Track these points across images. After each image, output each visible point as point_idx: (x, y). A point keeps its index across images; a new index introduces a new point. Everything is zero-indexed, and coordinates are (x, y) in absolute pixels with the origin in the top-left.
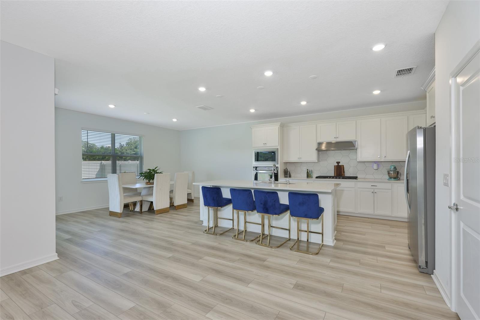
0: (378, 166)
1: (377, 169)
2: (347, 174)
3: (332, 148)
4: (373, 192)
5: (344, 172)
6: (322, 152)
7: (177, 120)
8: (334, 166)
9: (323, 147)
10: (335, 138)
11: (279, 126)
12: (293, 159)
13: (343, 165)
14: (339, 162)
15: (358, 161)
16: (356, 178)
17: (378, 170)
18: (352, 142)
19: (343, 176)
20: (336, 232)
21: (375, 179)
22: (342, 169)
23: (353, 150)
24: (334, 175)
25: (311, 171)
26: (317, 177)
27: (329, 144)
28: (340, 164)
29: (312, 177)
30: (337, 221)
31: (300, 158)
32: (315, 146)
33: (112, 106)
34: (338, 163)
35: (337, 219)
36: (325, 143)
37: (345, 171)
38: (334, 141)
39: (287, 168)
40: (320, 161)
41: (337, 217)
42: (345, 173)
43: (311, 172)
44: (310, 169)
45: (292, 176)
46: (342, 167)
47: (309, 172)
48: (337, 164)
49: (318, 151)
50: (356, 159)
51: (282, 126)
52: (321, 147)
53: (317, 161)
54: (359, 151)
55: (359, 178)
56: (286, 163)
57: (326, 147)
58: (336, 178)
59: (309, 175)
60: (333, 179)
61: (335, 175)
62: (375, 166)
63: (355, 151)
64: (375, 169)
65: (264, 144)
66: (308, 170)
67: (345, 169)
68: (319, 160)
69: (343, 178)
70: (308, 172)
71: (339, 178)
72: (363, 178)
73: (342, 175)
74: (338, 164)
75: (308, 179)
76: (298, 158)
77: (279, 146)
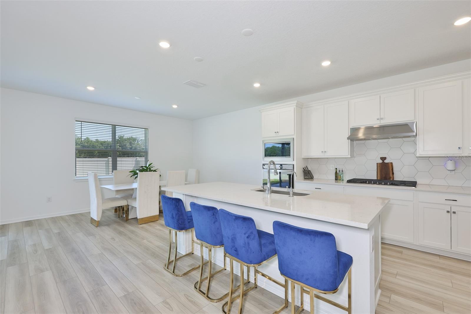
0: (456, 164)
2: (398, 177)
3: (374, 135)
4: (448, 212)
5: (393, 174)
6: (357, 142)
7: (178, 106)
8: (377, 163)
9: (361, 135)
10: (378, 119)
11: (295, 107)
12: (315, 153)
13: (392, 163)
14: (385, 158)
15: (418, 155)
16: (413, 184)
17: (456, 171)
18: (407, 124)
19: (392, 179)
20: (379, 291)
21: (449, 186)
22: (389, 169)
23: (409, 137)
24: (376, 179)
25: (341, 170)
26: (349, 181)
27: (369, 129)
28: (386, 161)
29: (343, 180)
30: (382, 259)
31: (325, 152)
32: (347, 134)
33: (91, 88)
34: (383, 159)
35: (382, 254)
36: (363, 127)
37: (394, 172)
38: (376, 124)
39: (307, 166)
40: (355, 156)
41: (382, 248)
42: (395, 175)
43: (341, 172)
44: (340, 168)
45: (314, 178)
46: (390, 165)
47: (338, 172)
48: (381, 161)
49: (351, 140)
50: (414, 153)
51: (300, 107)
52: (357, 135)
53: (349, 156)
54: (419, 139)
55: (418, 184)
56: (307, 159)
57: (364, 134)
58: (380, 184)
59: (337, 177)
60: (375, 186)
61: (379, 178)
62: (450, 165)
63: (413, 139)
64: (448, 170)
65: (275, 132)
66: (336, 169)
67: (394, 169)
68: (352, 156)
69: (392, 184)
70: (336, 172)
71: (386, 184)
72: (427, 185)
73: (390, 178)
74: (383, 161)
75: (337, 182)
76: (322, 152)
77: (295, 135)
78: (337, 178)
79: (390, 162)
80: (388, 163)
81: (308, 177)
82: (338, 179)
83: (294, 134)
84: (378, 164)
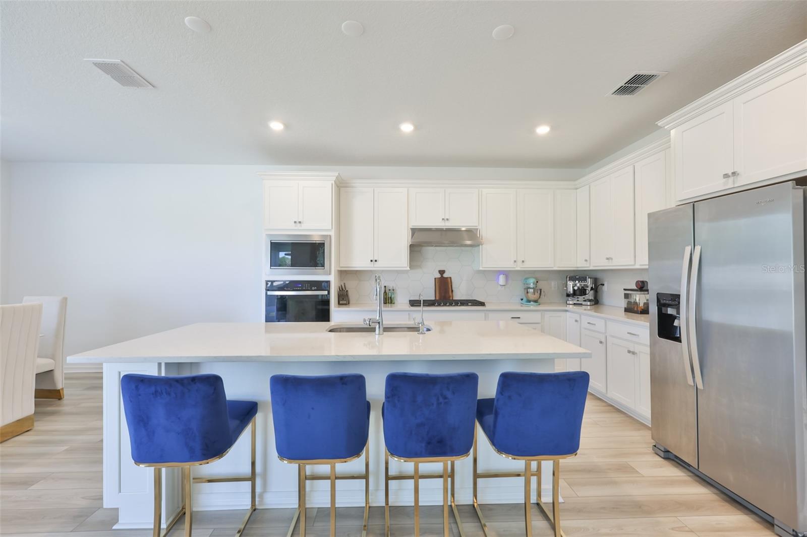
0: (507, 279)
1: (504, 285)
2: (458, 295)
5: (452, 291)
8: (435, 279)
12: (359, 262)
13: (450, 278)
14: (444, 272)
15: (481, 268)
17: (506, 286)
18: (472, 231)
19: (451, 299)
22: (448, 284)
24: (434, 299)
25: (392, 288)
28: (445, 275)
31: (376, 261)
34: (442, 272)
37: (453, 289)
42: (454, 292)
43: (392, 291)
44: (390, 285)
46: (449, 280)
47: (388, 291)
48: (439, 276)
53: (408, 268)
54: (483, 249)
56: (344, 273)
58: (439, 305)
59: (388, 299)
61: (437, 298)
62: (502, 280)
64: (502, 285)
65: (295, 222)
66: (385, 287)
67: (453, 286)
68: (411, 267)
69: (451, 305)
70: (385, 292)
71: (445, 305)
73: (449, 297)
74: (442, 275)
75: (386, 307)
76: (372, 261)
77: (333, 230)
78: (386, 301)
79: (449, 276)
80: (447, 278)
81: (345, 302)
82: (388, 302)
83: (332, 228)
84: (437, 279)
